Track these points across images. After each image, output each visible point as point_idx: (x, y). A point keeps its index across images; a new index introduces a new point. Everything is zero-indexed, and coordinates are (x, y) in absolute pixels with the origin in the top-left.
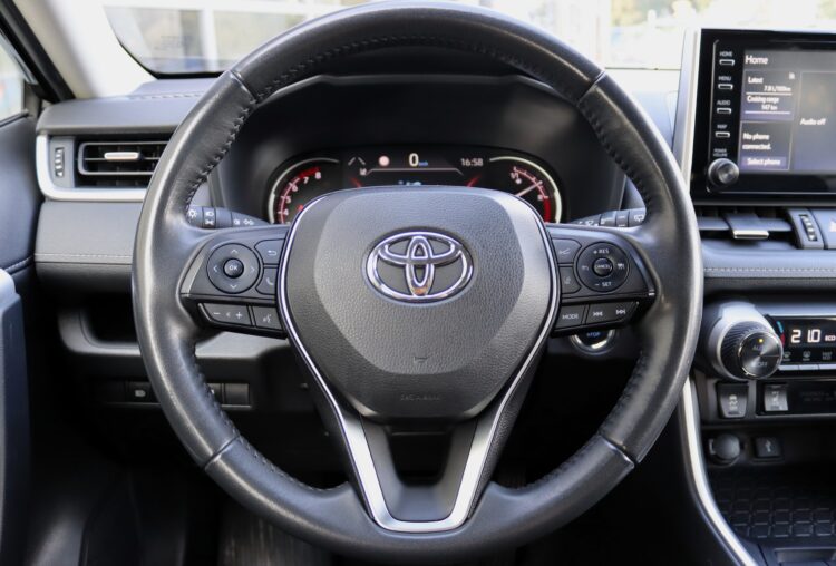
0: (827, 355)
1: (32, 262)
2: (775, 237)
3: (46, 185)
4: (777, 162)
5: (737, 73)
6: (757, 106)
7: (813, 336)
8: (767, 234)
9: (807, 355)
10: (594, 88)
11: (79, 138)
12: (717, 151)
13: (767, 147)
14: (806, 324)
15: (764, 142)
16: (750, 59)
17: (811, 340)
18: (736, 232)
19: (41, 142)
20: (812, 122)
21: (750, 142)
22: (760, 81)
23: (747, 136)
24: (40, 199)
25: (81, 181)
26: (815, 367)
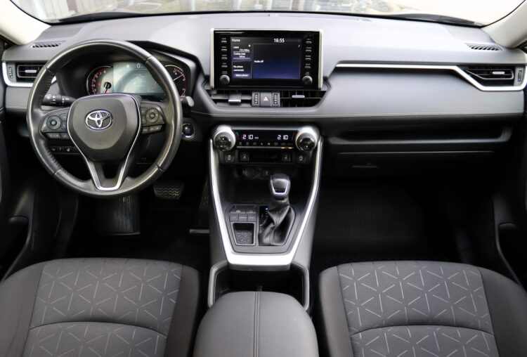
0: (255, 144)
1: (5, 109)
2: (243, 101)
3: (7, 82)
4: (247, 75)
5: (228, 45)
6: (238, 56)
7: (251, 137)
8: (240, 101)
9: (248, 143)
10: (147, 62)
11: (17, 63)
12: (224, 72)
13: (243, 70)
14: (248, 133)
15: (242, 69)
16: (234, 40)
17: (250, 138)
18: (230, 101)
19: (4, 65)
20: (258, 61)
21: (236, 69)
22: (238, 47)
23: (235, 67)
24: (5, 86)
25: (19, 80)
26: (257, 147)
